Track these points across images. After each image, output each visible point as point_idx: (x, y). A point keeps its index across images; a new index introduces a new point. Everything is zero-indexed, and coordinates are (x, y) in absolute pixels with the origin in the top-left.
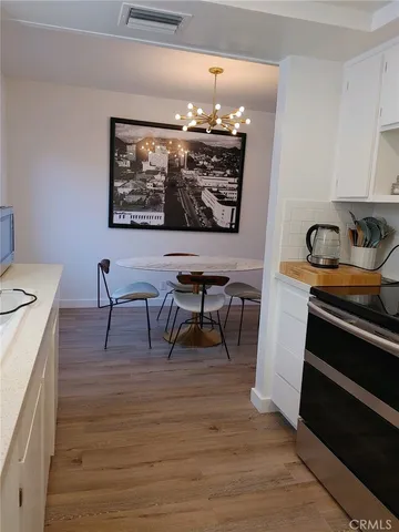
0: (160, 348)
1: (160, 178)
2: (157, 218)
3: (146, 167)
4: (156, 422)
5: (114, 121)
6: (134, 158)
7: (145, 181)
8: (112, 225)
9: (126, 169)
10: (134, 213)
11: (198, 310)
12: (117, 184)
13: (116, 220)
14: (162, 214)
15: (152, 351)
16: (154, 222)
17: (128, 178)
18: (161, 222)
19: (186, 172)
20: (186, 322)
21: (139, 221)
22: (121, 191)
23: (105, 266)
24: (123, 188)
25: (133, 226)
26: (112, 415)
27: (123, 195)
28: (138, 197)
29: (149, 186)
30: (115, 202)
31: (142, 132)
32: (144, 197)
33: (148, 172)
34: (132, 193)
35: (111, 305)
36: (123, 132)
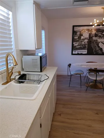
0: (84, 88)
1: (86, 41)
2: (85, 52)
3: (82, 38)
4: (81, 109)
5: (74, 26)
6: (79, 36)
7: (82, 42)
8: (72, 54)
9: (76, 39)
10: (78, 51)
11: (95, 79)
12: (74, 43)
13: (74, 53)
14: (86, 51)
15: (82, 88)
16: (84, 53)
17: (77, 41)
18: (86, 53)
19: (94, 38)
20: (91, 82)
21: (80, 53)
22: (75, 45)
23: (70, 65)
24: (76, 44)
25: (78, 54)
26: (70, 105)
27: (76, 46)
28: (79, 47)
29: (83, 43)
30: (73, 48)
31: (82, 28)
32: (81, 46)
33: (83, 39)
34: (78, 45)
35: (71, 75)
36: (76, 29)
